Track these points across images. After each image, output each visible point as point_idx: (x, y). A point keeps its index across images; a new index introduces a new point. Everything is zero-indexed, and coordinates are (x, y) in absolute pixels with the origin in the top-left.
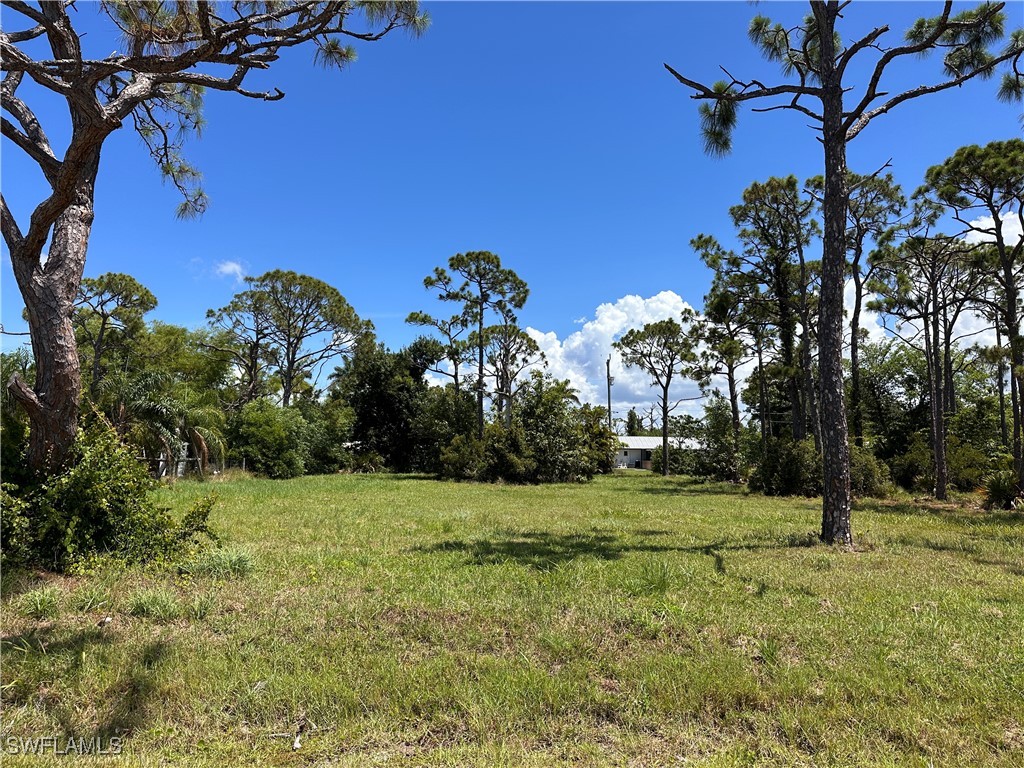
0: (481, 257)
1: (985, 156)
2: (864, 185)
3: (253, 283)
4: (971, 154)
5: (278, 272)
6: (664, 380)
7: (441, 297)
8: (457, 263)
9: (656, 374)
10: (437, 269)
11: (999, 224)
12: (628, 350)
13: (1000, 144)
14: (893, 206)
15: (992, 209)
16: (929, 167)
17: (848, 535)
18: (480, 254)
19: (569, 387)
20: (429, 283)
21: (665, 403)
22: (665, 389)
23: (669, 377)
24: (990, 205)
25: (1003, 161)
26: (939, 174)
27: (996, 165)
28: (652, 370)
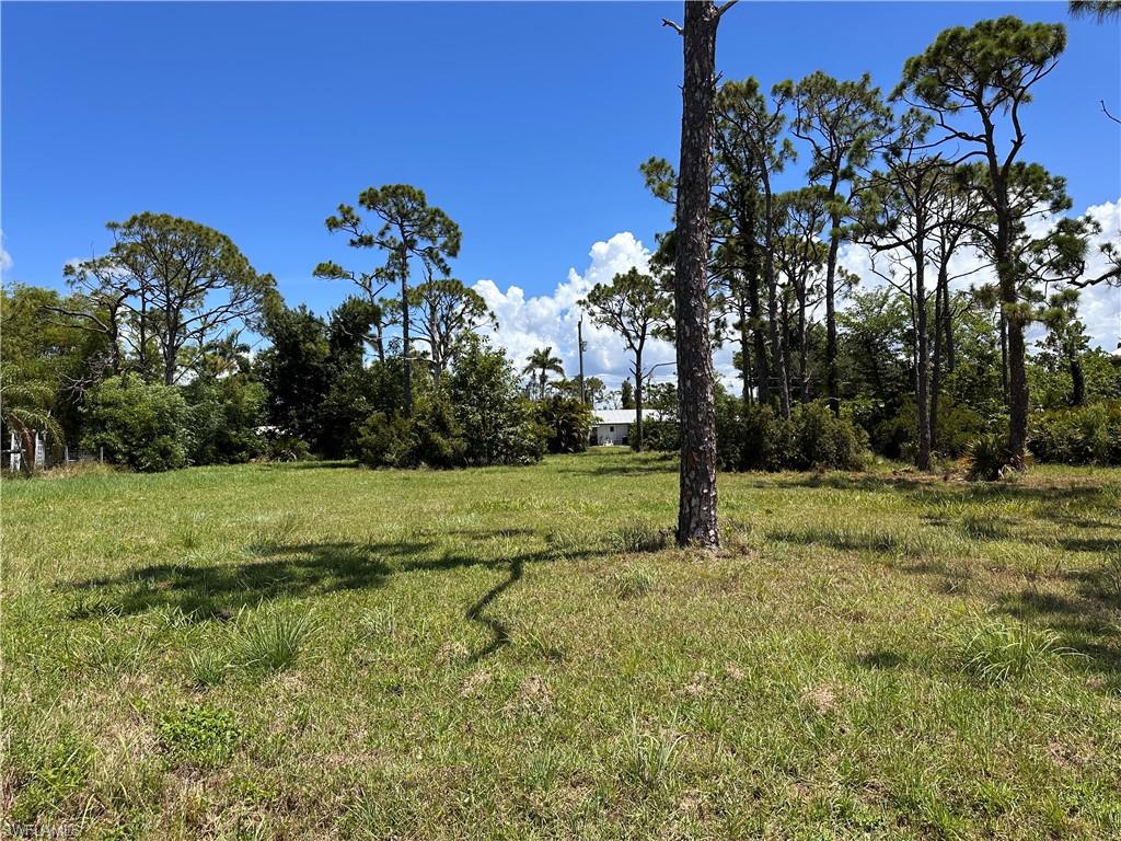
0: (400, 191)
1: (973, 37)
2: (842, 93)
3: (118, 231)
4: (955, 37)
5: (147, 215)
6: (637, 344)
7: (353, 243)
8: (371, 200)
9: (628, 335)
10: (341, 207)
11: (990, 128)
12: (596, 309)
13: (989, 23)
15: (981, 108)
16: (907, 58)
18: (397, 187)
20: (332, 224)
21: (638, 370)
22: (639, 353)
23: (643, 339)
24: (978, 103)
25: (991, 43)
26: (917, 65)
27: (983, 47)
28: (625, 332)
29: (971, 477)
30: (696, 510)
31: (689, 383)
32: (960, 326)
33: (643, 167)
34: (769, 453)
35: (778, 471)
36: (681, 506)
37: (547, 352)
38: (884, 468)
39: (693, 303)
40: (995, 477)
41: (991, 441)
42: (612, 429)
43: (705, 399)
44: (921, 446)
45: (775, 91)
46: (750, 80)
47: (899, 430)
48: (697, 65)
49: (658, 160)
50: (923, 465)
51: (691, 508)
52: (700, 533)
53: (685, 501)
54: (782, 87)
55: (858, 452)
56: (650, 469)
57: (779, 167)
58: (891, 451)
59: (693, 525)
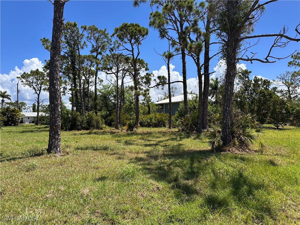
1: (130, 26)
2: (99, 32)
4: (126, 25)
6: (38, 92)
9: (35, 89)
11: (133, 49)
12: (24, 80)
13: (133, 24)
14: (108, 41)
15: (131, 44)
16: (115, 28)
17: (58, 149)
19: (6, 94)
21: (38, 100)
22: (39, 95)
23: (40, 91)
24: (131, 42)
25: (133, 29)
26: (117, 30)
27: (132, 29)
28: (34, 88)
29: (127, 131)
30: (54, 143)
31: (53, 105)
32: (126, 95)
33: (41, 40)
34: (78, 125)
35: (81, 130)
36: (49, 141)
37: (5, 92)
38: (108, 129)
39: (55, 82)
40: (132, 130)
41: (131, 122)
42: (28, 118)
43: (58, 110)
44: (116, 123)
45: (82, 27)
46: (75, 23)
47: (112, 119)
48: (57, 14)
49: (46, 39)
50: (117, 128)
51: (52, 142)
52: (55, 149)
53: (50, 140)
54: (84, 27)
55: (102, 125)
56: (41, 131)
57: (82, 48)
58: (110, 124)
59: (53, 147)
